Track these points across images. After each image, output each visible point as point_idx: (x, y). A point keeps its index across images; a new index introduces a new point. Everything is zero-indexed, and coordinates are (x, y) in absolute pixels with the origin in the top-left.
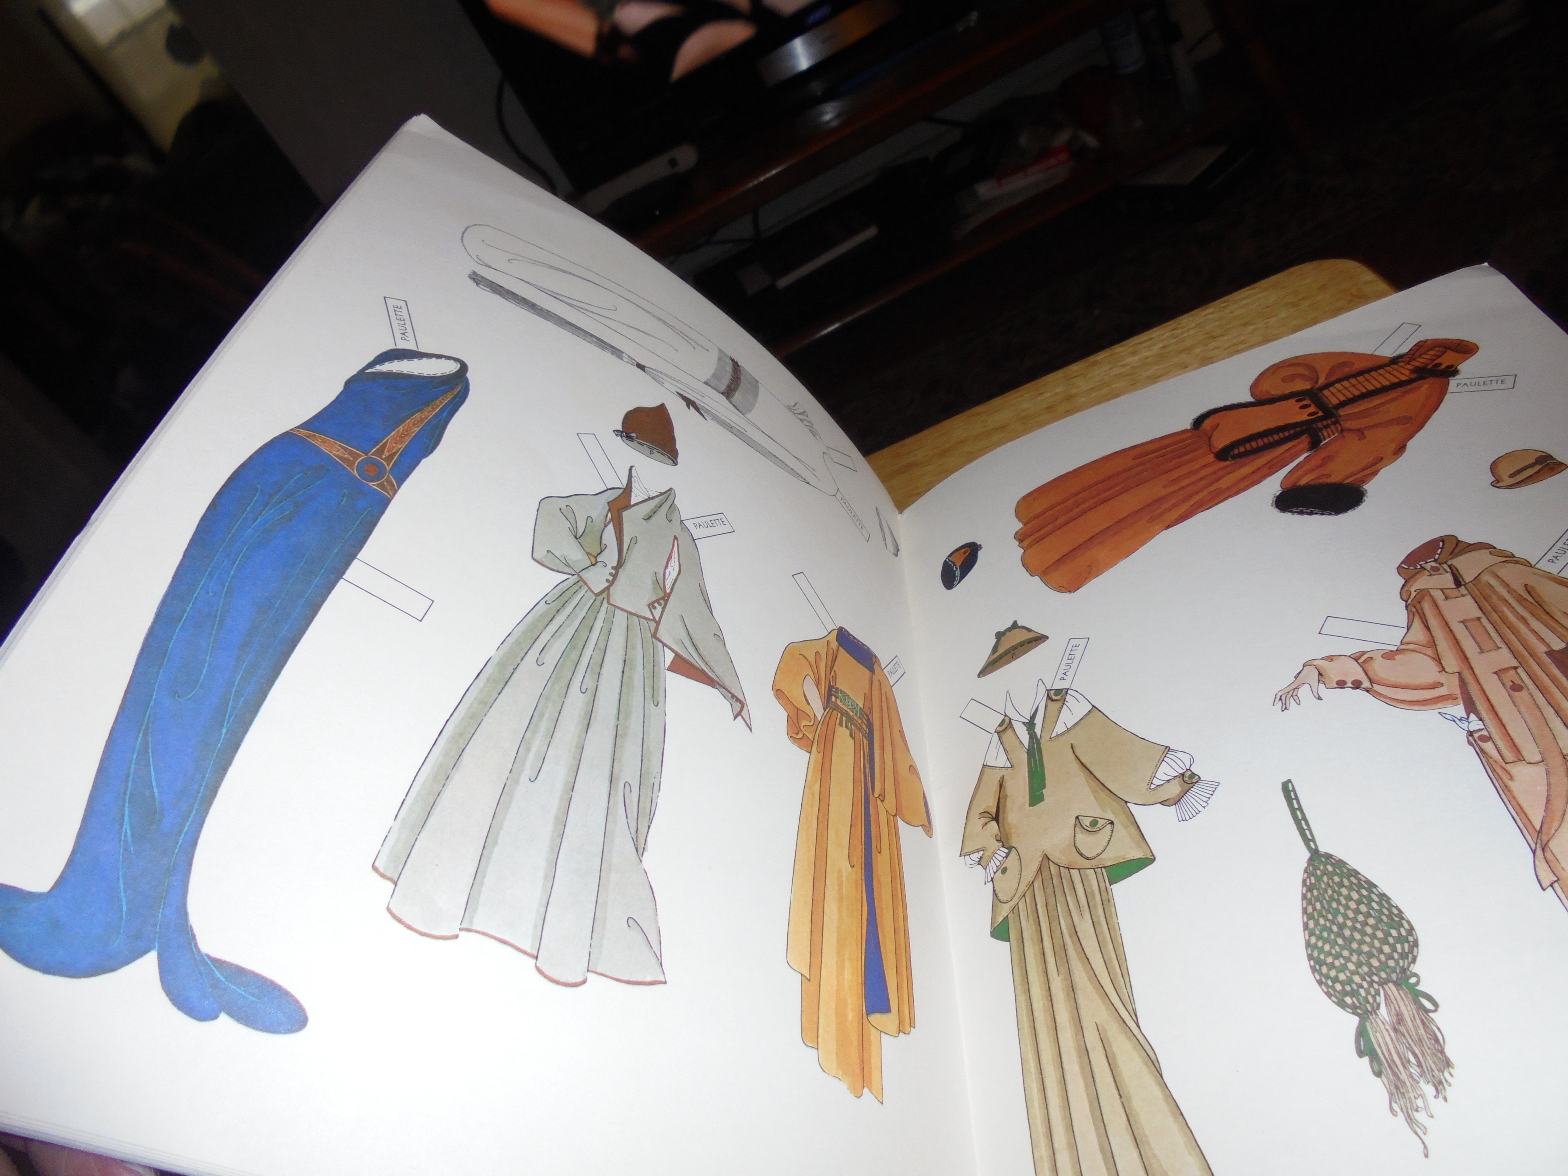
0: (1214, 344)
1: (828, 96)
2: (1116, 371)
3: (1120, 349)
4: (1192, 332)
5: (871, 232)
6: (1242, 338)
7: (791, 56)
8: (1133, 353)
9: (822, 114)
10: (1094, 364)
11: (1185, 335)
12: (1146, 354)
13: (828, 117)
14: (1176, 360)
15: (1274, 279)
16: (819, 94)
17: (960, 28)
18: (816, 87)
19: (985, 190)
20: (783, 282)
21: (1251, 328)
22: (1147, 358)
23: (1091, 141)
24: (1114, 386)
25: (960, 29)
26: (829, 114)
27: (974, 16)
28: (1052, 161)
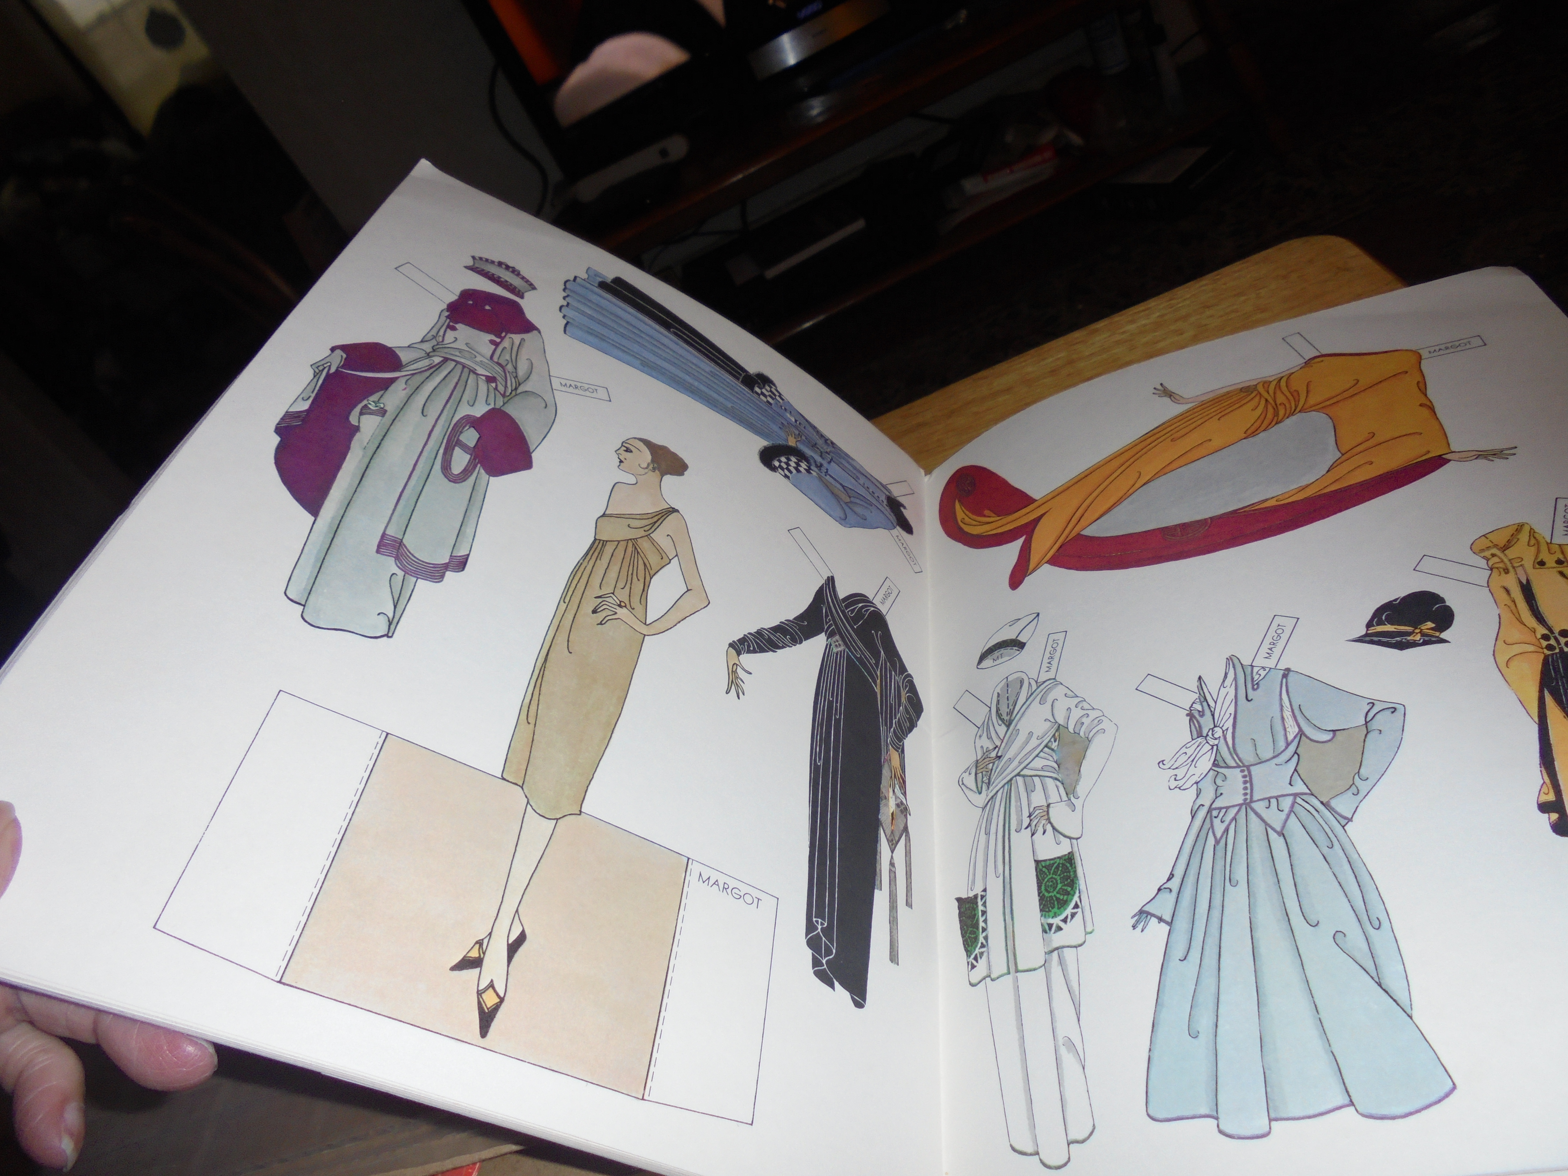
0: (1208, 313)
1: (815, 92)
2: (1118, 337)
3: (1117, 318)
4: (1188, 302)
6: (1235, 307)
7: (779, 50)
8: (1132, 322)
9: (812, 108)
10: (1096, 330)
11: (1180, 305)
12: (1143, 322)
13: (815, 112)
14: (1172, 327)
15: (1264, 253)
16: (806, 89)
17: (949, 26)
18: (803, 83)
19: (972, 185)
20: (771, 273)
21: (1243, 298)
22: (1145, 325)
23: (1076, 139)
24: (1113, 352)
26: (816, 108)
27: (963, 14)
28: (1038, 158)
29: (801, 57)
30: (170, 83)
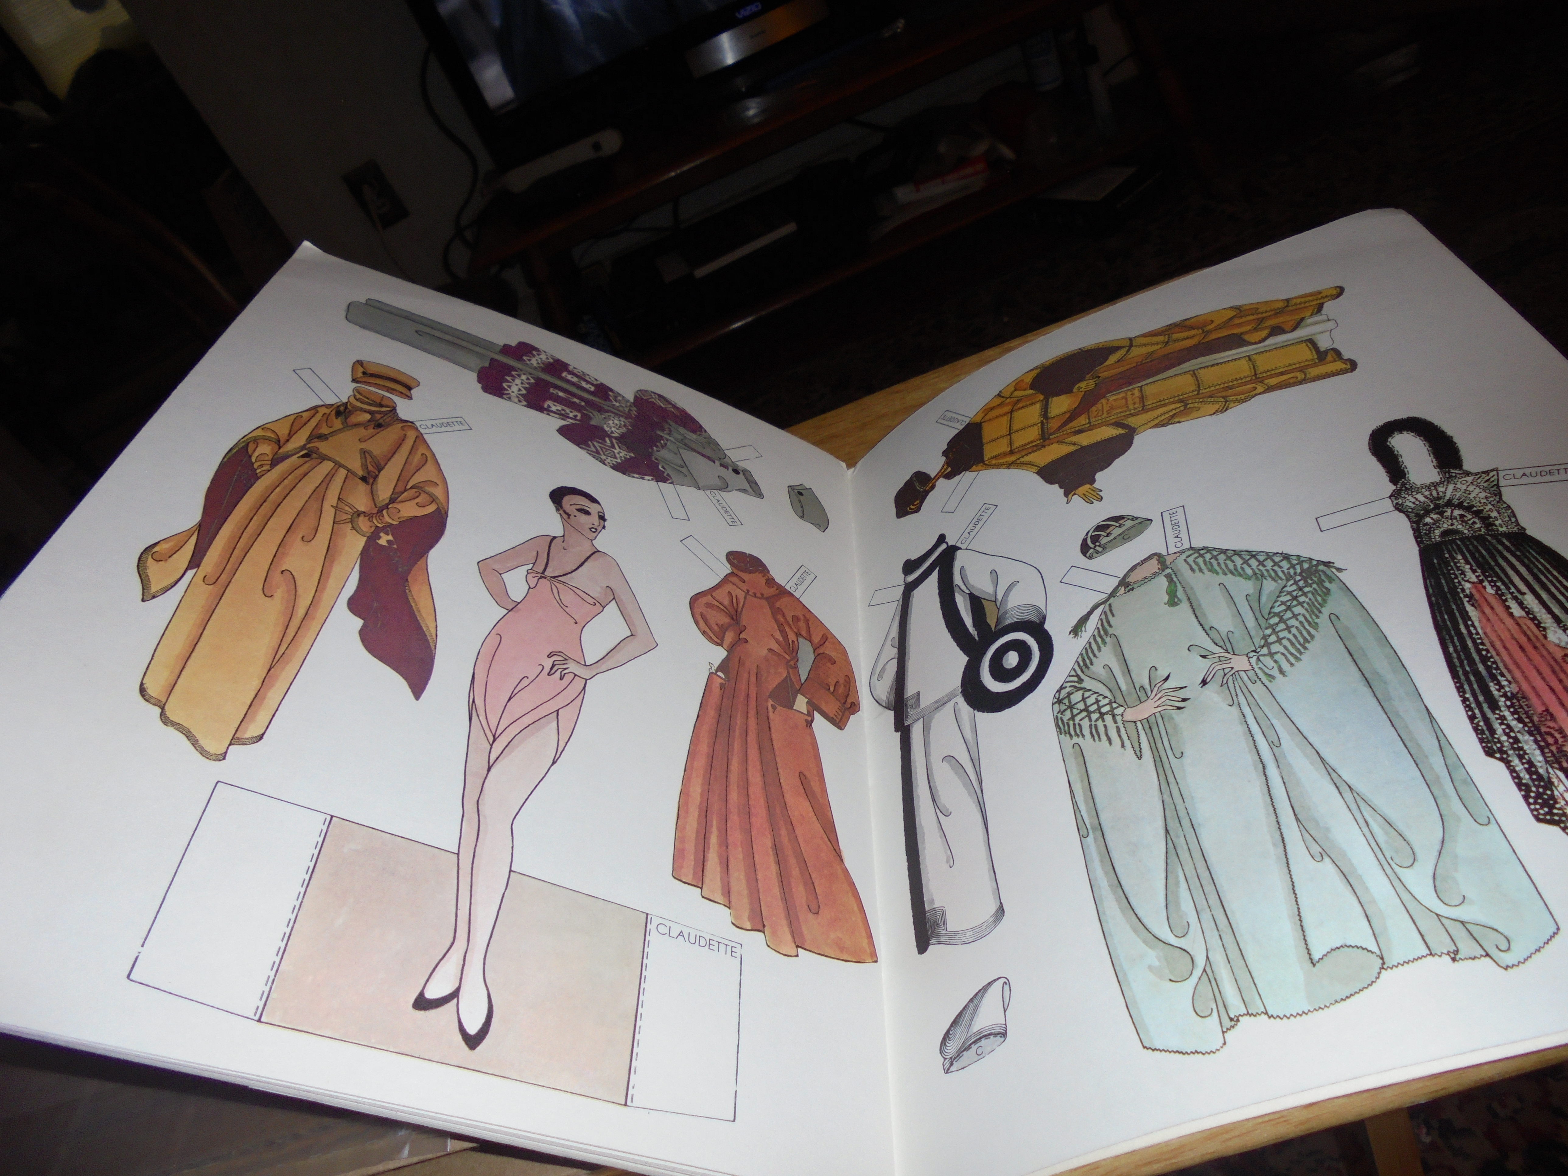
1: (752, 93)
5: (790, 228)
7: (719, 49)
9: (748, 109)
13: (752, 112)
16: (743, 89)
18: (741, 83)
19: (904, 194)
20: (700, 272)
23: (1007, 153)
25: (887, 35)
26: (752, 109)
27: (901, 24)
28: (969, 170)
29: (738, 58)
30: (90, 46)
